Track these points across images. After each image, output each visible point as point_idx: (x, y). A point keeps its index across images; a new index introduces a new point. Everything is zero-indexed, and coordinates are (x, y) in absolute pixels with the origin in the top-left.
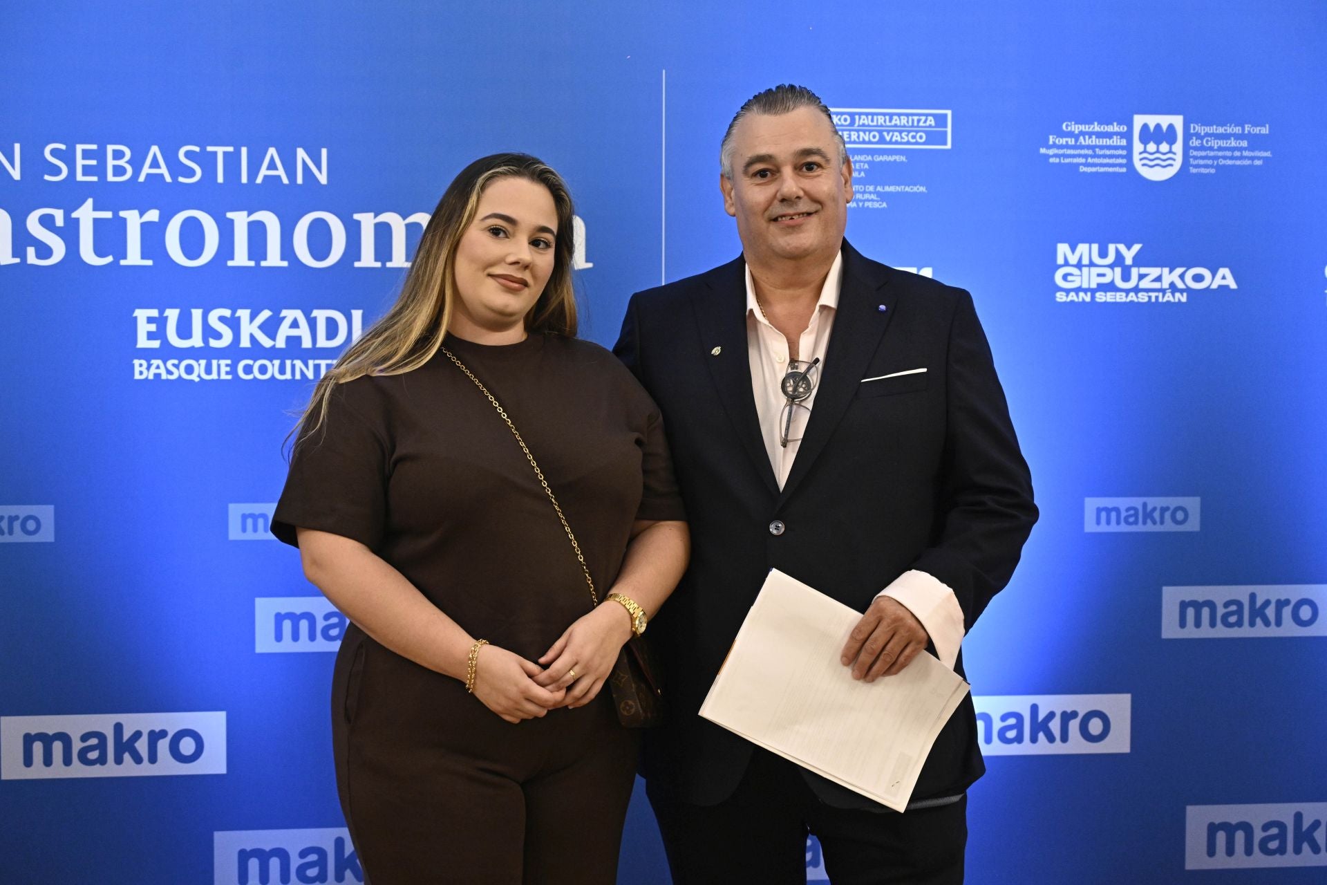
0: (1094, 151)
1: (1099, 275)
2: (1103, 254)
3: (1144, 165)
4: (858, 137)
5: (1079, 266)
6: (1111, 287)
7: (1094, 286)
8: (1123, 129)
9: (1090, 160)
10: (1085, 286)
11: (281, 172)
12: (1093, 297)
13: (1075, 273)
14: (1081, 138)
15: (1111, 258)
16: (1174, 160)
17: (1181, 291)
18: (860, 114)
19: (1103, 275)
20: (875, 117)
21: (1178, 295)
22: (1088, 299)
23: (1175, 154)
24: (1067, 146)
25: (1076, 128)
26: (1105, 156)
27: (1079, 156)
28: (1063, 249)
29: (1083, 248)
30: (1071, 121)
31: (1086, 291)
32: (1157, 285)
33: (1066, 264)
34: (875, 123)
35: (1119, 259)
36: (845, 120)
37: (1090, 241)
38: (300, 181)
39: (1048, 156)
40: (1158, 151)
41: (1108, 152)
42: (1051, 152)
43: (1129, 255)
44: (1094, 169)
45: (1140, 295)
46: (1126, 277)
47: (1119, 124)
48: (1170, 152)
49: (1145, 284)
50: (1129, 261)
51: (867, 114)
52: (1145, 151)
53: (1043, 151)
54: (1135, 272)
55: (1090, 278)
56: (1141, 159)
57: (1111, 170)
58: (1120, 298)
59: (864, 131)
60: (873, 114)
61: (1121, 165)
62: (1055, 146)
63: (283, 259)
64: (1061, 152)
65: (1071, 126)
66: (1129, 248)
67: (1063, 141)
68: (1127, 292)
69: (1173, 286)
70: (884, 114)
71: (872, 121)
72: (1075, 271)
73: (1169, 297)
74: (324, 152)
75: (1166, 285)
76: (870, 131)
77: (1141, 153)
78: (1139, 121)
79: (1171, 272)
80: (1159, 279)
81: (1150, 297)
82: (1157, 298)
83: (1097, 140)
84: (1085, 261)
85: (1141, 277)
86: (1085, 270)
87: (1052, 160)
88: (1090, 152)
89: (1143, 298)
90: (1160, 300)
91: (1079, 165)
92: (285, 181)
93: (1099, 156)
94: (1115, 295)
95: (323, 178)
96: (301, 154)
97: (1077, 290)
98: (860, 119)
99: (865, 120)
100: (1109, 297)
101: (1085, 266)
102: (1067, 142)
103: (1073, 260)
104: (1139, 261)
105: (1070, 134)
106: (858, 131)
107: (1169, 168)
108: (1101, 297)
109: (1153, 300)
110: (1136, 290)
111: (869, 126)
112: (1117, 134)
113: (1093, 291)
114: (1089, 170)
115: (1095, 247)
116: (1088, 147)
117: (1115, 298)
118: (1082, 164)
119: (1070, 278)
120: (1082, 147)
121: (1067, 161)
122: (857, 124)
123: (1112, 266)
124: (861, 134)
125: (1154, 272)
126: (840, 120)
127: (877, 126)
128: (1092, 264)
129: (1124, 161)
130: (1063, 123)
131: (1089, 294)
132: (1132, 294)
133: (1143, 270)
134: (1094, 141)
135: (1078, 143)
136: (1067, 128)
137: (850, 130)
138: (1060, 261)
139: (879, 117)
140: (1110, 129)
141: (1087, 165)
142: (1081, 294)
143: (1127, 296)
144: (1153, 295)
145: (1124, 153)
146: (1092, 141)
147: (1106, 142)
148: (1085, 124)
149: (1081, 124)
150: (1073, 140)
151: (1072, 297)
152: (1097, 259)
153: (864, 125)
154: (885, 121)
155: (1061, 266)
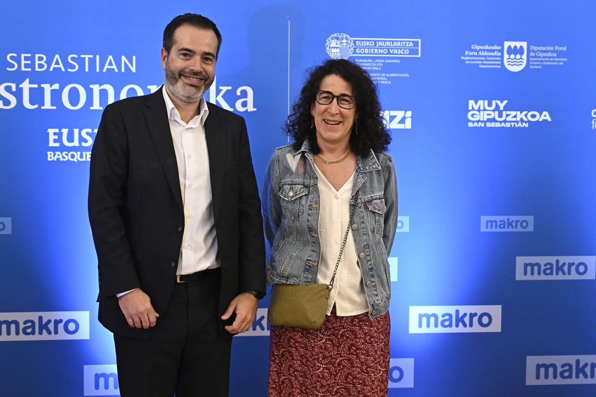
0: (486, 58)
1: (488, 115)
2: (490, 105)
3: (509, 64)
4: (378, 51)
5: (479, 110)
6: (493, 120)
7: (485, 119)
8: (499, 48)
9: (484, 62)
10: (481, 119)
11: (114, 67)
12: (485, 125)
13: (477, 114)
14: (480, 52)
15: (494, 107)
16: (523, 62)
17: (526, 122)
18: (379, 41)
19: (490, 115)
20: (386, 42)
21: (524, 124)
22: (483, 125)
23: (523, 59)
24: (474, 56)
25: (478, 48)
26: (491, 60)
27: (479, 60)
28: (471, 103)
29: (480, 102)
30: (475, 44)
31: (482, 122)
32: (514, 119)
33: (473, 109)
34: (386, 45)
35: (497, 107)
36: (372, 44)
37: (484, 100)
38: (123, 71)
39: (465, 60)
40: (515, 58)
41: (492, 59)
42: (466, 58)
43: (502, 106)
44: (486, 66)
45: (507, 124)
46: (500, 116)
47: (498, 45)
48: (521, 58)
49: (509, 119)
50: (502, 108)
51: (382, 41)
52: (509, 58)
53: (462, 58)
54: (504, 113)
55: (484, 116)
56: (507, 62)
57: (494, 67)
58: (498, 125)
59: (381, 49)
60: (385, 41)
61: (498, 65)
62: (468, 56)
64: (471, 58)
65: (475, 46)
66: (502, 102)
67: (472, 53)
68: (501, 122)
69: (522, 120)
70: (390, 41)
71: (384, 44)
72: (477, 113)
73: (520, 125)
74: (134, 58)
75: (518, 119)
76: (383, 49)
77: (507, 59)
78: (507, 44)
79: (521, 113)
80: (515, 116)
81: (511, 125)
82: (514, 125)
83: (487, 53)
84: (482, 108)
85: (507, 115)
86: (482, 112)
87: (466, 62)
88: (484, 58)
89: (508, 125)
90: (516, 126)
91: (479, 64)
92: (116, 71)
93: (488, 61)
95: (133, 70)
96: (124, 58)
97: (478, 121)
98: (379, 43)
99: (381, 44)
100: (493, 125)
101: (482, 110)
102: (473, 54)
103: (476, 107)
104: (506, 108)
105: (475, 50)
106: (378, 49)
107: (520, 66)
108: (489, 125)
109: (513, 126)
110: (505, 121)
111: (383, 46)
112: (496, 50)
113: (485, 122)
114: (483, 67)
115: (486, 102)
116: (483, 56)
117: (495, 125)
118: (480, 64)
119: (474, 116)
120: (480, 56)
121: (474, 62)
122: (377, 46)
123: (494, 111)
124: (379, 50)
125: (513, 113)
126: (369, 43)
127: (387, 46)
128: (485, 110)
129: (500, 63)
130: (472, 45)
131: (483, 123)
132: (503, 123)
133: (508, 113)
134: (486, 53)
135: (479, 54)
136: (474, 48)
137: (374, 48)
138: (470, 108)
139: (388, 42)
140: (493, 48)
141: (482, 64)
142: (480, 123)
143: (501, 124)
144: (513, 124)
145: (500, 59)
146: (485, 54)
147: (492, 54)
148: (482, 46)
149: (480, 46)
150: (476, 53)
151: (476, 124)
152: (487, 107)
153: (380, 46)
154: (390, 44)
155: (470, 110)
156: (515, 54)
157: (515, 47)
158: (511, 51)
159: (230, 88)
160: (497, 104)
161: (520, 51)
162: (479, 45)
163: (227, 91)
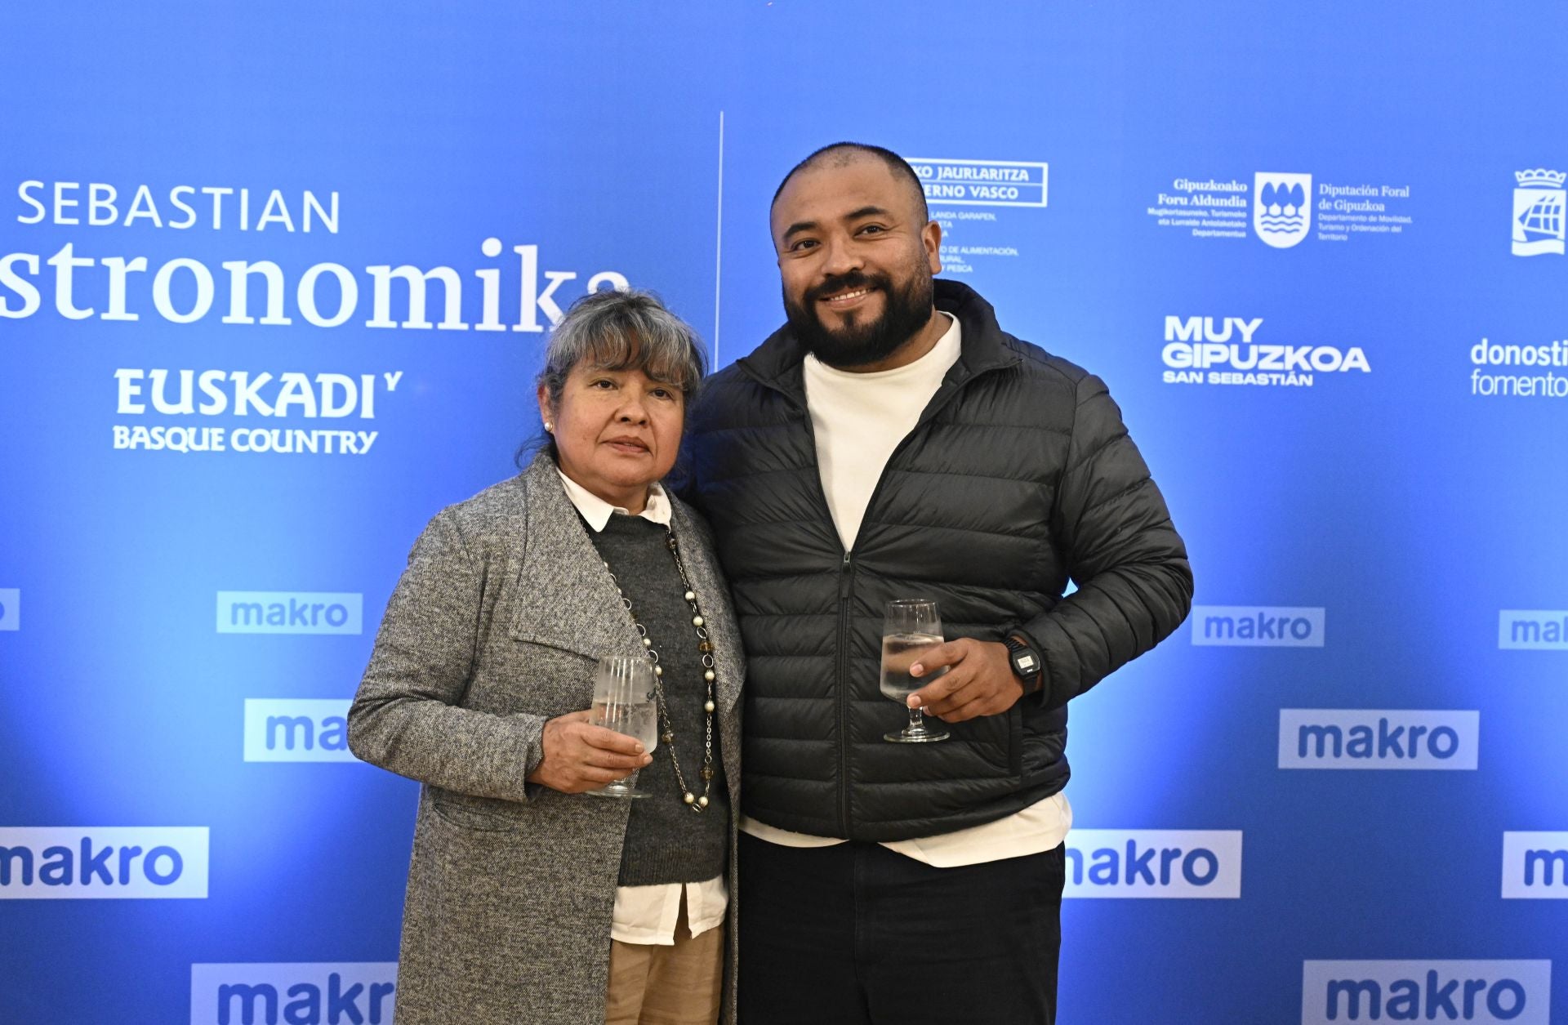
0: (1210, 213)
1: (1214, 353)
2: (1218, 329)
3: (1266, 229)
4: (941, 192)
5: (1190, 342)
6: (1226, 367)
7: (1207, 365)
8: (1243, 188)
9: (1204, 223)
10: (1197, 365)
11: (285, 218)
12: (1206, 378)
13: (1185, 351)
14: (1195, 198)
15: (1227, 333)
16: (1300, 224)
17: (1307, 373)
18: (943, 166)
19: (1217, 353)
20: (961, 170)
21: (1302, 378)
22: (1200, 380)
23: (1301, 217)
24: (1179, 207)
25: (1189, 186)
26: (1221, 219)
27: (1192, 218)
28: (1172, 323)
29: (1195, 322)
30: (1183, 178)
31: (1197, 371)
32: (1279, 366)
33: (1176, 339)
34: (960, 176)
35: (1237, 336)
36: (927, 172)
37: (1203, 315)
38: (307, 228)
39: (1156, 218)
40: (1282, 214)
41: (1226, 214)
42: (1160, 213)
43: (1248, 332)
44: (1209, 233)
45: (1260, 376)
46: (1244, 356)
47: (1239, 182)
48: (1297, 215)
49: (1265, 364)
50: (1247, 338)
51: (951, 166)
52: (1268, 214)
53: (1151, 211)
54: (1254, 351)
55: (1202, 357)
56: (1263, 223)
57: (1228, 234)
58: (1237, 379)
59: (948, 185)
60: (958, 166)
61: (1240, 230)
62: (1164, 206)
63: (286, 315)
64: (1171, 212)
65: (1183, 183)
66: (1247, 322)
67: (1174, 201)
68: (1245, 373)
69: (1297, 369)
70: (971, 167)
71: (958, 173)
72: (1186, 348)
73: (1292, 380)
74: (335, 196)
75: (1289, 366)
76: (955, 185)
77: (1263, 216)
78: (1261, 179)
79: (1295, 351)
80: (1281, 359)
81: (1271, 380)
82: (1279, 380)
83: (1213, 200)
84: (1198, 337)
85: (1261, 356)
86: (1197, 347)
87: (1161, 222)
88: (1205, 214)
89: (1263, 380)
90: (1283, 382)
91: (1191, 228)
92: (290, 228)
93: (1215, 219)
94: (1231, 377)
95: (333, 226)
96: (309, 198)
97: (1188, 370)
98: (943, 171)
99: (949, 173)
100: (1224, 378)
101: (1198, 342)
102: (1179, 202)
103: (1184, 335)
104: (1258, 338)
105: (1183, 193)
106: (941, 185)
107: (1295, 234)
108: (1214, 378)
109: (1274, 382)
110: (1255, 371)
111: (953, 179)
112: (1236, 194)
113: (1206, 372)
114: (1203, 234)
115: (1209, 321)
116: (1203, 208)
117: (1231, 380)
118: (1195, 227)
119: (1179, 356)
120: (1195, 208)
121: (1179, 223)
122: (940, 177)
123: (1228, 343)
124: (945, 188)
125: (1276, 351)
126: (920, 171)
127: (963, 179)
128: (1205, 341)
129: (1243, 225)
130: (1175, 179)
131: (1201, 374)
132: (1250, 375)
133: (1264, 349)
134: (1210, 201)
135: (1192, 204)
136: (1179, 186)
137: (932, 184)
138: (1169, 336)
139: (966, 169)
140: (1227, 188)
141: (1201, 228)
142: (1193, 375)
143: (1244, 378)
144: (1275, 377)
145: (1244, 215)
146: (1207, 202)
147: (1224, 203)
148: (1200, 182)
149: (1195, 182)
150: (1186, 199)
151: (1182, 377)
152: (1210, 335)
153: (948, 178)
154: (972, 174)
155: (1169, 342)
156: (1283, 205)
157: (1283, 187)
158: (1269, 196)
159: (572, 276)
160: (1236, 330)
161: (1296, 197)
162: (1192, 179)
163: (566, 283)
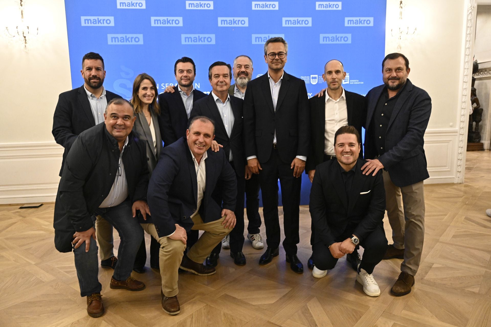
16: (316, 81)
156: (314, 79)
157: (314, 77)
158: (312, 78)
161: (316, 78)
162: (303, 76)
